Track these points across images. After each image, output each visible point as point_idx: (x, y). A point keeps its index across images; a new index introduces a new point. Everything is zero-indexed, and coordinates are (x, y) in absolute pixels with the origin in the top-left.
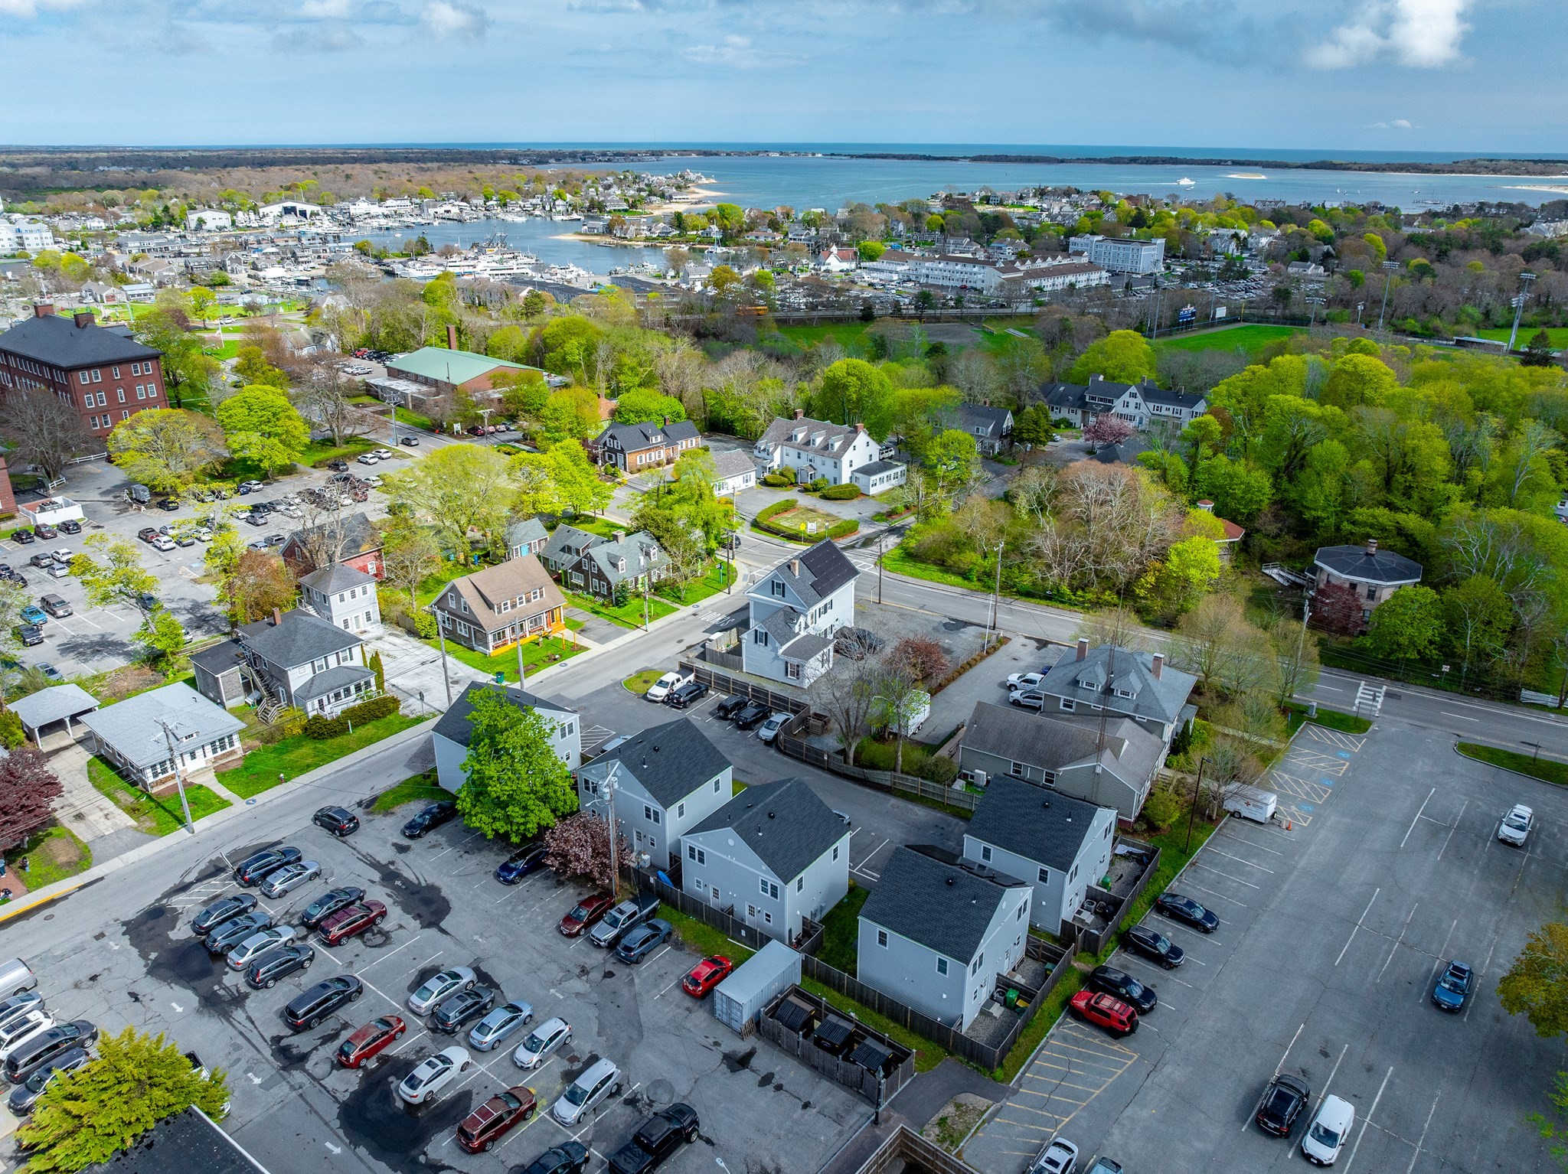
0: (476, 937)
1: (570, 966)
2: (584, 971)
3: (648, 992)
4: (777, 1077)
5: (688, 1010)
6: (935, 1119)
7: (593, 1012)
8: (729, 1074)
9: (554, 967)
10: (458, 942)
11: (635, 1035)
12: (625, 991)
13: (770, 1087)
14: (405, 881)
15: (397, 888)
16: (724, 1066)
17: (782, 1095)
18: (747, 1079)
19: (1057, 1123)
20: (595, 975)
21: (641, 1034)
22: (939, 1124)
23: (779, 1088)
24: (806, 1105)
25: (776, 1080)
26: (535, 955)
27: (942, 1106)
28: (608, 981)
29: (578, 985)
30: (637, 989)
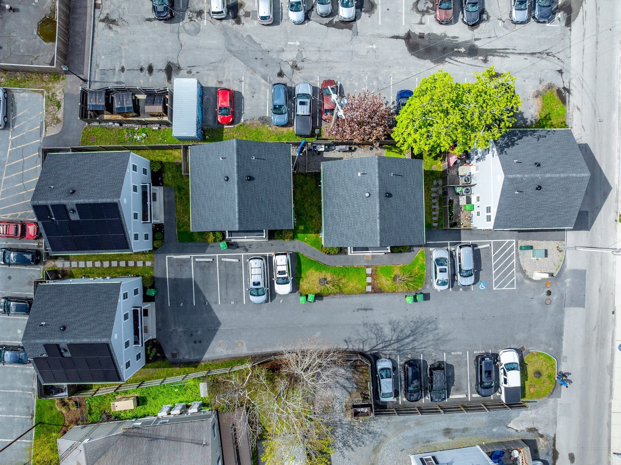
0: (374, 47)
1: (305, 65)
2: (295, 67)
3: (251, 78)
4: (147, 75)
5: (220, 82)
6: (62, 104)
7: (265, 46)
8: (170, 60)
9: (314, 58)
10: (380, 36)
11: (232, 48)
12: (262, 70)
13: (146, 67)
14: (459, 54)
15: (458, 46)
16: (176, 62)
17: (137, 67)
18: (160, 65)
19: (13, 145)
20: (287, 69)
21: (229, 50)
22: (59, 103)
23: (141, 70)
24: (123, 69)
25: (146, 72)
26: (330, 58)
27: (64, 114)
28: (278, 71)
29: (290, 56)
30: (258, 77)
